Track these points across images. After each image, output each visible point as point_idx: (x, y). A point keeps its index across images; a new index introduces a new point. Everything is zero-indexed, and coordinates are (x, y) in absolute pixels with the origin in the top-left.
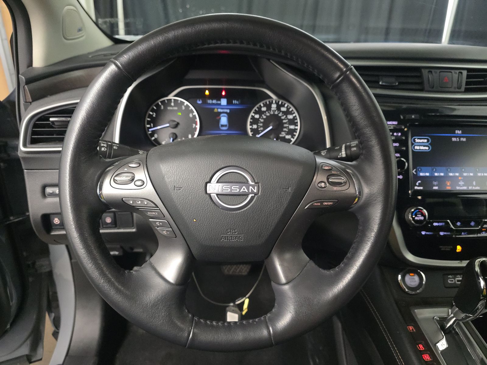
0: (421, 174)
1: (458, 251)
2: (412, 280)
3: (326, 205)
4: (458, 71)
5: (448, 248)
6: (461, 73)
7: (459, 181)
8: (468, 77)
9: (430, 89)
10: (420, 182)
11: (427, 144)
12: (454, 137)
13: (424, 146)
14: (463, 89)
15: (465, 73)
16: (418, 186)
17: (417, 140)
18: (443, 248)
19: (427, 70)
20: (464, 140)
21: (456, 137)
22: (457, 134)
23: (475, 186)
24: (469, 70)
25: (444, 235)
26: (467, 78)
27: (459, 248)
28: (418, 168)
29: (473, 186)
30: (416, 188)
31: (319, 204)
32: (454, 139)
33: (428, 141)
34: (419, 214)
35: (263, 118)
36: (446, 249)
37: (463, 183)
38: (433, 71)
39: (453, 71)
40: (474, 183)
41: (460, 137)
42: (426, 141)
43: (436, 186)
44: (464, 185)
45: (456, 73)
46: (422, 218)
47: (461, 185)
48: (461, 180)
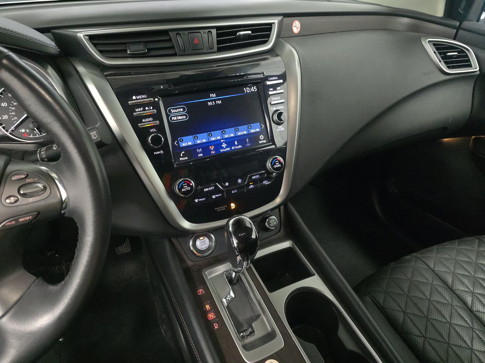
0: (184, 145)
1: (232, 208)
2: (203, 243)
3: (23, 221)
4: (207, 31)
5: (223, 208)
6: (211, 32)
7: (222, 144)
8: (218, 35)
9: (182, 53)
10: (183, 152)
11: (184, 113)
12: (209, 101)
13: (181, 116)
14: (215, 49)
15: (214, 31)
16: (182, 157)
17: (173, 111)
18: (218, 209)
19: (175, 33)
20: (220, 102)
21: (211, 101)
22: (212, 97)
23: (237, 146)
24: (218, 28)
25: (216, 197)
26: (217, 37)
27: (233, 205)
28: (179, 139)
29: (235, 145)
30: (181, 159)
31: (14, 222)
32: (210, 104)
33: (184, 110)
34: (185, 186)
35: (13, 106)
36: (222, 209)
37: (226, 145)
38: (181, 32)
39: (201, 31)
40: (236, 143)
41: (215, 100)
42: (182, 110)
43: (201, 153)
44: (227, 147)
45: (205, 33)
46: (189, 188)
47: (225, 147)
48: (223, 142)
